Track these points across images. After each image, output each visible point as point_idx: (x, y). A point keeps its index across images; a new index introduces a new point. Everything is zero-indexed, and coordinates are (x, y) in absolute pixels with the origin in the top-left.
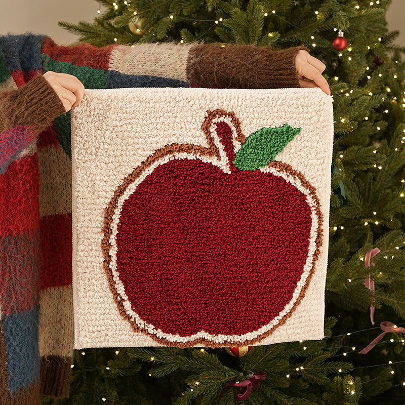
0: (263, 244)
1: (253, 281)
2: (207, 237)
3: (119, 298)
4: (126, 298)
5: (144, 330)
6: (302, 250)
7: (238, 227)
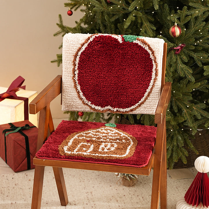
0: (134, 73)
1: (129, 88)
2: (111, 69)
3: (78, 91)
4: (80, 91)
5: (87, 104)
6: (149, 77)
7: (124, 66)
